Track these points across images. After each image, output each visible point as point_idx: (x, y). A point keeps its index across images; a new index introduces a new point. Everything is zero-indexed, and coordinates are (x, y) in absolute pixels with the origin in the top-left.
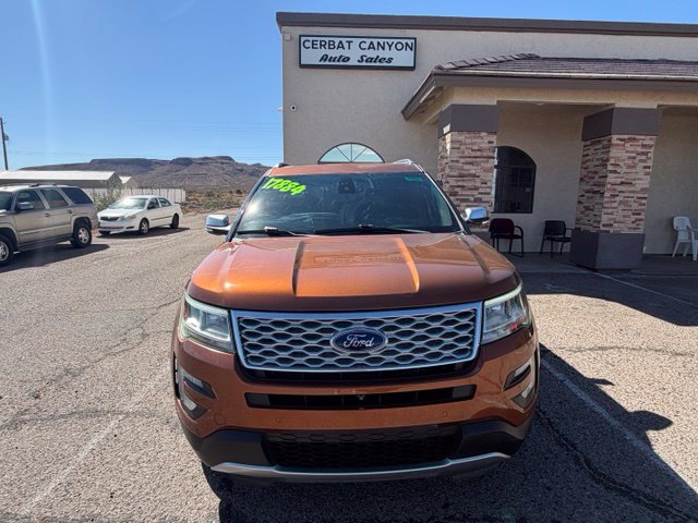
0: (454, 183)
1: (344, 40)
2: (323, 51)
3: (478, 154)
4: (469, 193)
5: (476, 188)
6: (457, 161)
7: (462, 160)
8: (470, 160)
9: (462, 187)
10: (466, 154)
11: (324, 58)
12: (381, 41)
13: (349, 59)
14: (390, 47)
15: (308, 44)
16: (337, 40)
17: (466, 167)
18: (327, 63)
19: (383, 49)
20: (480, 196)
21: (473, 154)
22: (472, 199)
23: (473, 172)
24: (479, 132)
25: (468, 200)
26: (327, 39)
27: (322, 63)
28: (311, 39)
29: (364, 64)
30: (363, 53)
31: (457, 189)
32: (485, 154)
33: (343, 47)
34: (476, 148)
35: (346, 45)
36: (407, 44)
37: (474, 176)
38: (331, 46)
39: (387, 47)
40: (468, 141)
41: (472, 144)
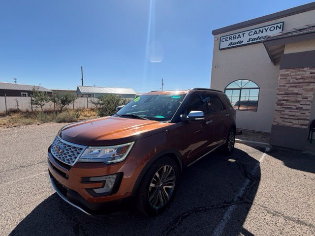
0: (281, 98)
1: (241, 34)
2: (231, 41)
3: (301, 81)
4: (293, 104)
5: (298, 101)
6: (284, 86)
7: (287, 85)
8: (294, 85)
9: (287, 100)
10: (291, 81)
11: (231, 44)
12: (261, 29)
13: (242, 41)
14: (266, 30)
15: (224, 40)
16: (237, 35)
17: (291, 89)
18: (232, 46)
19: (262, 32)
20: (301, 106)
21: (297, 81)
22: (294, 107)
23: (297, 92)
24: (303, 68)
25: (291, 108)
26: (232, 36)
27: (230, 46)
28: (225, 37)
29: (251, 42)
30: (250, 37)
31: (282, 102)
32: (307, 80)
33: (240, 37)
34: (300, 77)
35: (242, 36)
36: (277, 26)
37: (297, 94)
38: (235, 38)
39: (264, 31)
40: (292, 74)
41: (296, 75)
